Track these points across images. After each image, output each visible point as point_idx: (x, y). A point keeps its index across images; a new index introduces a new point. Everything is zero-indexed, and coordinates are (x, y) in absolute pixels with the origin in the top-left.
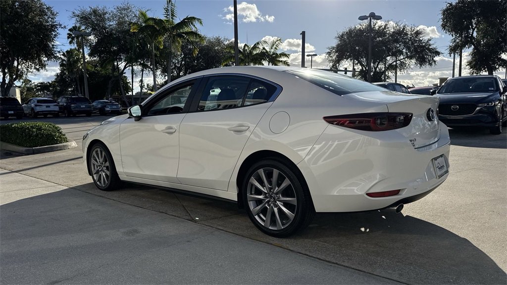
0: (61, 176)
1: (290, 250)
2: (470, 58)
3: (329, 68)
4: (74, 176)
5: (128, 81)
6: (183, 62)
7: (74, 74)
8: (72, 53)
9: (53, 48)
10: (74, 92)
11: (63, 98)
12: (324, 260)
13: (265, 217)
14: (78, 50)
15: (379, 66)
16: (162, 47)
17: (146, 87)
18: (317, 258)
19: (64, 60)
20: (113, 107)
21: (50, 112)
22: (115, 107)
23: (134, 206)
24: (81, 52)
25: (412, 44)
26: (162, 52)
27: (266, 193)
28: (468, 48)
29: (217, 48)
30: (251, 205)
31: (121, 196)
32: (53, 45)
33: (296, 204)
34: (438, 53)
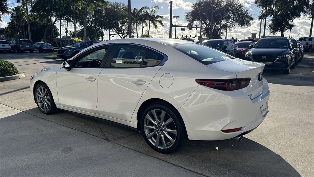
0: (15, 101)
1: (172, 164)
2: (270, 23)
3: (187, 26)
4: (24, 101)
5: (57, 29)
6: (94, 18)
7: (21, 23)
8: (19, 9)
9: (6, 6)
10: (21, 35)
11: (13, 40)
12: (194, 172)
13: (156, 140)
14: (23, 7)
15: (217, 26)
16: (80, 9)
17: (69, 33)
18: (190, 170)
19: (14, 13)
20: (48, 47)
21: (5, 50)
22: (49, 47)
23: (67, 127)
24: (25, 8)
25: (237, 12)
26: (80, 11)
27: (156, 125)
28: (270, 17)
29: (116, 9)
30: (147, 132)
31: (58, 119)
32: (6, 4)
33: (176, 134)
34: (252, 19)
